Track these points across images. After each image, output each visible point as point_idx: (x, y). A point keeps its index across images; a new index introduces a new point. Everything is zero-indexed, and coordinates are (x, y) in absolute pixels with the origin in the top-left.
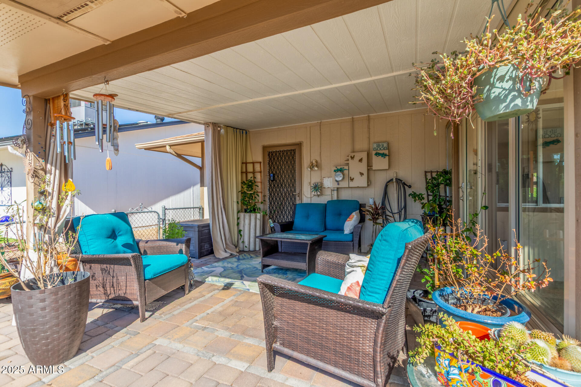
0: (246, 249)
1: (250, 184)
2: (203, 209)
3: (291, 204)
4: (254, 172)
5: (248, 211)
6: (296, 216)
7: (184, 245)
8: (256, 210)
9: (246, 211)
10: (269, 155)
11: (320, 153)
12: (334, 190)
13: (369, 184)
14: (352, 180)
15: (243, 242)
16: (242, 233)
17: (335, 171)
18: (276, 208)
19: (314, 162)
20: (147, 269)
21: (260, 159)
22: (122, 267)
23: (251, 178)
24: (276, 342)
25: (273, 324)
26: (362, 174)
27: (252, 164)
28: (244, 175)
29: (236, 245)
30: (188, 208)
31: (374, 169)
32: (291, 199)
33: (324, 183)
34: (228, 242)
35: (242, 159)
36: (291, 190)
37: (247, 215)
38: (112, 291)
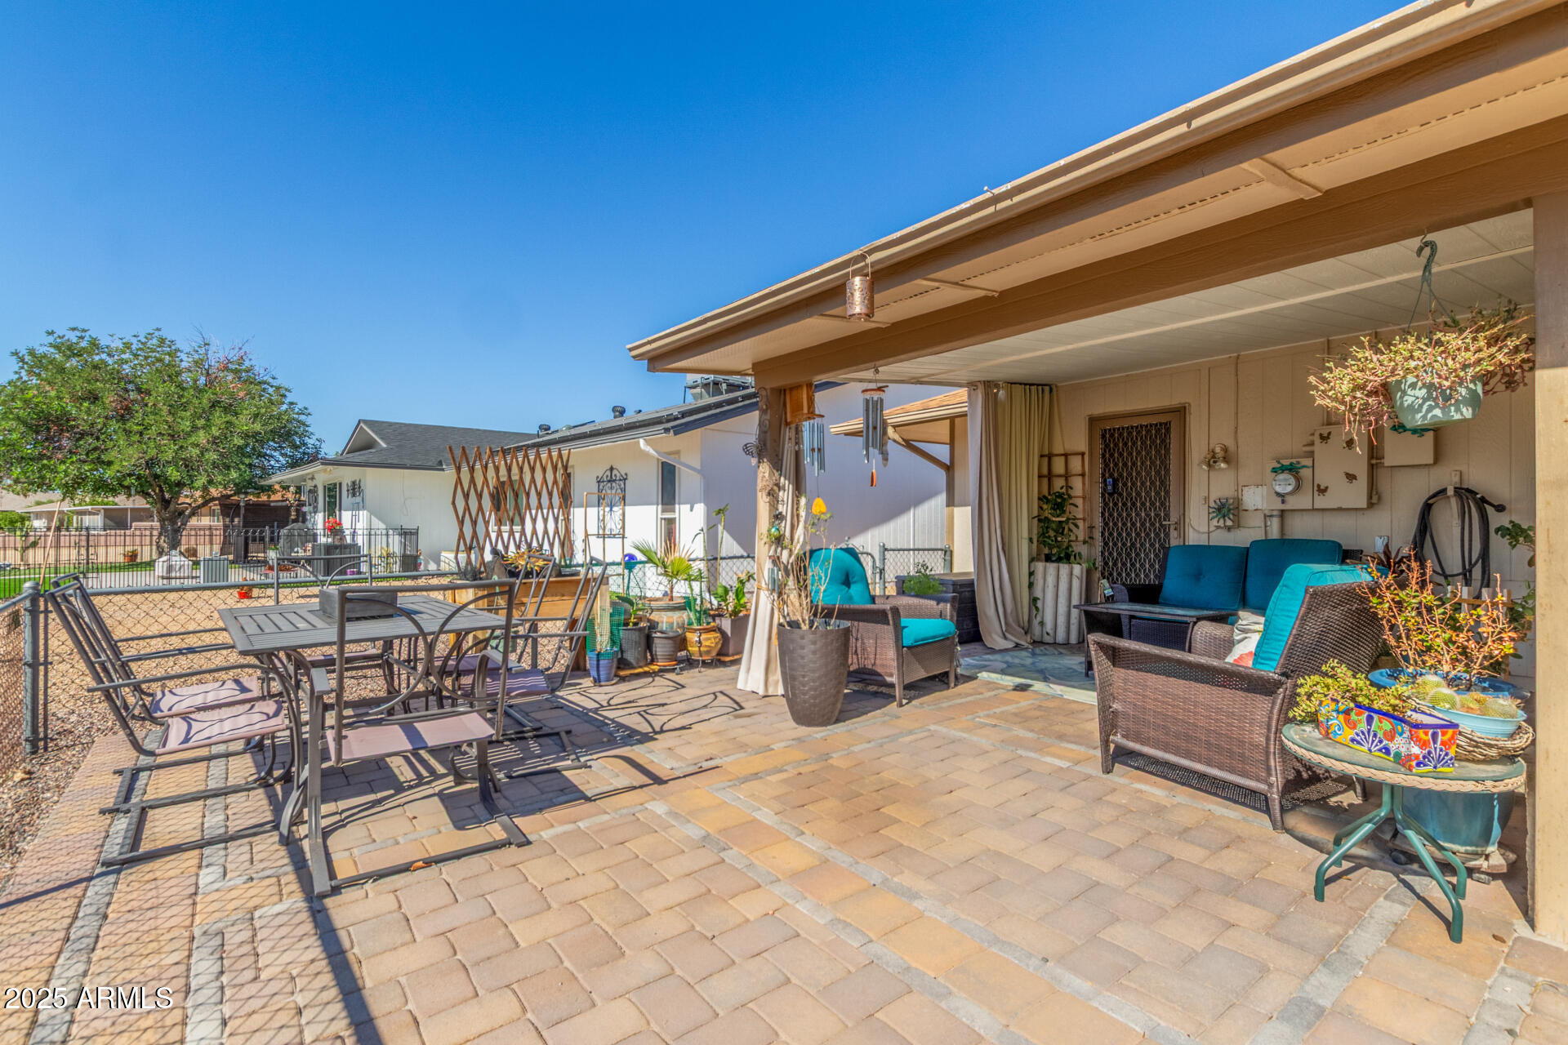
0: (1047, 639)
1: (1059, 500)
2: (951, 552)
3: (1157, 546)
4: (1067, 476)
5: (1054, 559)
6: (1168, 573)
7: (949, 605)
8: (1072, 557)
9: (1048, 559)
10: (1103, 436)
11: (1236, 428)
12: (1271, 516)
13: (1374, 500)
14: (1323, 491)
15: (1042, 623)
16: (1039, 604)
17: (1274, 470)
18: (1119, 554)
19: (1218, 450)
20: (905, 630)
21: (1081, 444)
22: (871, 626)
23: (1062, 488)
24: (1115, 734)
25: (1110, 707)
26: (1351, 477)
27: (1063, 458)
28: (1045, 481)
29: (1026, 628)
30: (904, 550)
31: (1386, 465)
32: (1157, 535)
33: (1244, 498)
34: (1010, 620)
35: (1041, 447)
36: (1157, 515)
37: (1052, 567)
38: (855, 660)
